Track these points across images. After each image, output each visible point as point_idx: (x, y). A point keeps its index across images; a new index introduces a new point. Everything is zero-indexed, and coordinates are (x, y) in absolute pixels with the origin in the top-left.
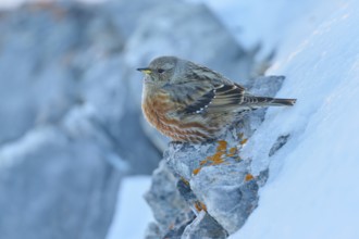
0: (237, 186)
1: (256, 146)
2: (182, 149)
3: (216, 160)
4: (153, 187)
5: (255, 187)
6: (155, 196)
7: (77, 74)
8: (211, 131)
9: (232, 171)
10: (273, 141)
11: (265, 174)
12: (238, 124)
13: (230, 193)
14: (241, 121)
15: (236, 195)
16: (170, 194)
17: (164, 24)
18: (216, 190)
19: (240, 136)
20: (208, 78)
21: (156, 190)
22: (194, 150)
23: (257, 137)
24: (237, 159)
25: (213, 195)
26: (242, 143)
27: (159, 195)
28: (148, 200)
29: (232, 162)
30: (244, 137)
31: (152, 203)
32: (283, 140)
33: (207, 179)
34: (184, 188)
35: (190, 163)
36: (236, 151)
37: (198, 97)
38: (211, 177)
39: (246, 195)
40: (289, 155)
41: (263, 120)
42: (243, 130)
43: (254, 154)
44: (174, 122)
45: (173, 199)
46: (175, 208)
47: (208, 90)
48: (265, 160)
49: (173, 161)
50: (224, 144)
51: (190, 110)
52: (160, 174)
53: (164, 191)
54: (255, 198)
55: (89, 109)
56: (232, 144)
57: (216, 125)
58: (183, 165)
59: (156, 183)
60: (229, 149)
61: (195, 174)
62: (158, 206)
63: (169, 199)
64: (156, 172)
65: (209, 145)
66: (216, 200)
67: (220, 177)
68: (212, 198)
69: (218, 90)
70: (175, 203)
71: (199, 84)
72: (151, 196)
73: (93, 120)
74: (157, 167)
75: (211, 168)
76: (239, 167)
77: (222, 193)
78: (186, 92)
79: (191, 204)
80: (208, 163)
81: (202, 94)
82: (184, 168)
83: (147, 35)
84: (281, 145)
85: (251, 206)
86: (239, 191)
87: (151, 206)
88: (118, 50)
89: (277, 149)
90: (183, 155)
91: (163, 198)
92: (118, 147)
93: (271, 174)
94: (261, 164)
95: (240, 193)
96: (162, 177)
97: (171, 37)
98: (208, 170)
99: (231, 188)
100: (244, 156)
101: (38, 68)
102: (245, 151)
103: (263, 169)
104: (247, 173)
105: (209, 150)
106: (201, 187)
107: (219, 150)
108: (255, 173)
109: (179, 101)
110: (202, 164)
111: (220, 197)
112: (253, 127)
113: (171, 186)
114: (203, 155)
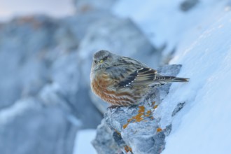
0: (151, 135)
1: (164, 109)
2: (116, 112)
3: (138, 119)
4: (97, 137)
5: (163, 136)
6: (99, 142)
7: (48, 64)
8: (135, 98)
9: (148, 126)
10: (174, 107)
11: (169, 128)
12: (151, 96)
13: (147, 140)
14: (154, 94)
15: (151, 141)
16: (109, 141)
17: (104, 31)
18: (138, 138)
19: (153, 103)
20: (132, 63)
21: (100, 139)
22: (124, 112)
23: (164, 104)
24: (151, 118)
25: (136, 141)
26: (154, 108)
27: (101, 141)
28: (94, 145)
29: (148, 120)
30: (156, 104)
31: (97, 147)
32: (181, 106)
33: (132, 131)
34: (117, 137)
35: (121, 121)
36: (150, 113)
37: (127, 75)
38: (135, 130)
39: (157, 142)
40: (185, 115)
41: (168, 93)
42: (155, 100)
43: (162, 115)
44: (113, 92)
45: (110, 144)
46: (111, 150)
47: (134, 71)
48: (170, 118)
49: (110, 120)
50: (143, 108)
51: (122, 85)
52: (101, 128)
53: (104, 139)
54: (163, 143)
55: (56, 86)
56: (148, 108)
57: (139, 94)
58: (117, 122)
59: (99, 134)
60: (146, 111)
61: (125, 128)
62: (101, 149)
63: (108, 144)
64: (99, 126)
65: (133, 109)
66: (138, 144)
67: (140, 130)
68: (135, 143)
70: (111, 146)
71: (127, 66)
72: (96, 142)
73: (58, 93)
74: (100, 123)
75: (134, 124)
76: (153, 123)
77: (142, 140)
78: (119, 72)
79: (122, 147)
80: (132, 121)
82: (117, 124)
83: (93, 39)
84: (180, 109)
85: (160, 149)
86: (153, 139)
87: (96, 148)
88: (74, 48)
89: (177, 111)
90: (117, 115)
91: (104, 143)
92: (75, 110)
93: (173, 128)
94: (167, 121)
95: (153, 140)
96: (103, 130)
97: (108, 39)
98: (133, 125)
99: (147, 137)
100: (156, 116)
101: (23, 60)
102: (157, 113)
103: (168, 124)
104: (158, 127)
105: (134, 112)
106: (128, 136)
107: (140, 112)
108: (163, 127)
109: (116, 78)
110: (129, 122)
111: (140, 143)
112: (161, 98)
113: (108, 136)
114: (129, 115)
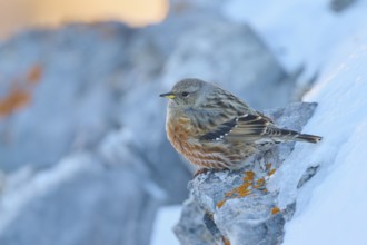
0: (262, 220)
1: (284, 177)
2: (207, 181)
3: (242, 192)
4: (182, 220)
5: (282, 222)
6: (184, 228)
7: (117, 95)
9: (258, 204)
10: (302, 172)
11: (292, 207)
12: (267, 153)
13: (255, 228)
14: (270, 151)
15: (261, 229)
16: (201, 226)
17: (203, 45)
18: (240, 224)
19: (268, 166)
21: (186, 223)
22: (220, 181)
23: (285, 168)
24: (264, 191)
25: (237, 230)
26: (269, 174)
27: (188, 227)
28: (176, 233)
29: (258, 195)
30: (272, 168)
31: (181, 236)
32: (312, 171)
33: (231, 212)
34: (208, 218)
35: (214, 196)
36: (263, 182)
38: (236, 211)
39: (272, 230)
40: (318, 187)
41: (292, 150)
42: (271, 161)
43: (282, 185)
45: (202, 233)
46: (205, 242)
48: (293, 192)
49: (197, 193)
50: (251, 175)
51: (210, 137)
52: (189, 205)
53: (193, 224)
54: (281, 233)
55: (127, 134)
56: (260, 175)
58: (208, 198)
59: (185, 215)
60: (256, 180)
61: (220, 206)
62: (187, 239)
63: (199, 232)
64: (187, 202)
65: (235, 177)
66: (240, 235)
67: (244, 211)
68: (236, 233)
69: (241, 120)
70: (205, 236)
72: (179, 228)
73: (131, 146)
74: (187, 198)
75: (236, 201)
76: (266, 200)
77: (247, 227)
79: (217, 238)
80: (233, 196)
81: (225, 120)
82: (208, 201)
83: (186, 57)
84: (311, 176)
85: (276, 242)
86: (264, 226)
88: (158, 72)
89: (306, 180)
90: (208, 186)
91: (192, 231)
93: (298, 207)
94: (288, 196)
95: (266, 227)
96: (192, 209)
97: (211, 59)
98: (233, 202)
99: (256, 222)
100: (271, 188)
101: (83, 89)
102: (273, 181)
103: (290, 202)
104: (273, 206)
105: (236, 181)
106: (225, 221)
107: (246, 181)
108: (282, 206)
109: (200, 126)
110: (227, 197)
111: (244, 232)
112: (282, 157)
113: (199, 219)
114: (228, 186)
